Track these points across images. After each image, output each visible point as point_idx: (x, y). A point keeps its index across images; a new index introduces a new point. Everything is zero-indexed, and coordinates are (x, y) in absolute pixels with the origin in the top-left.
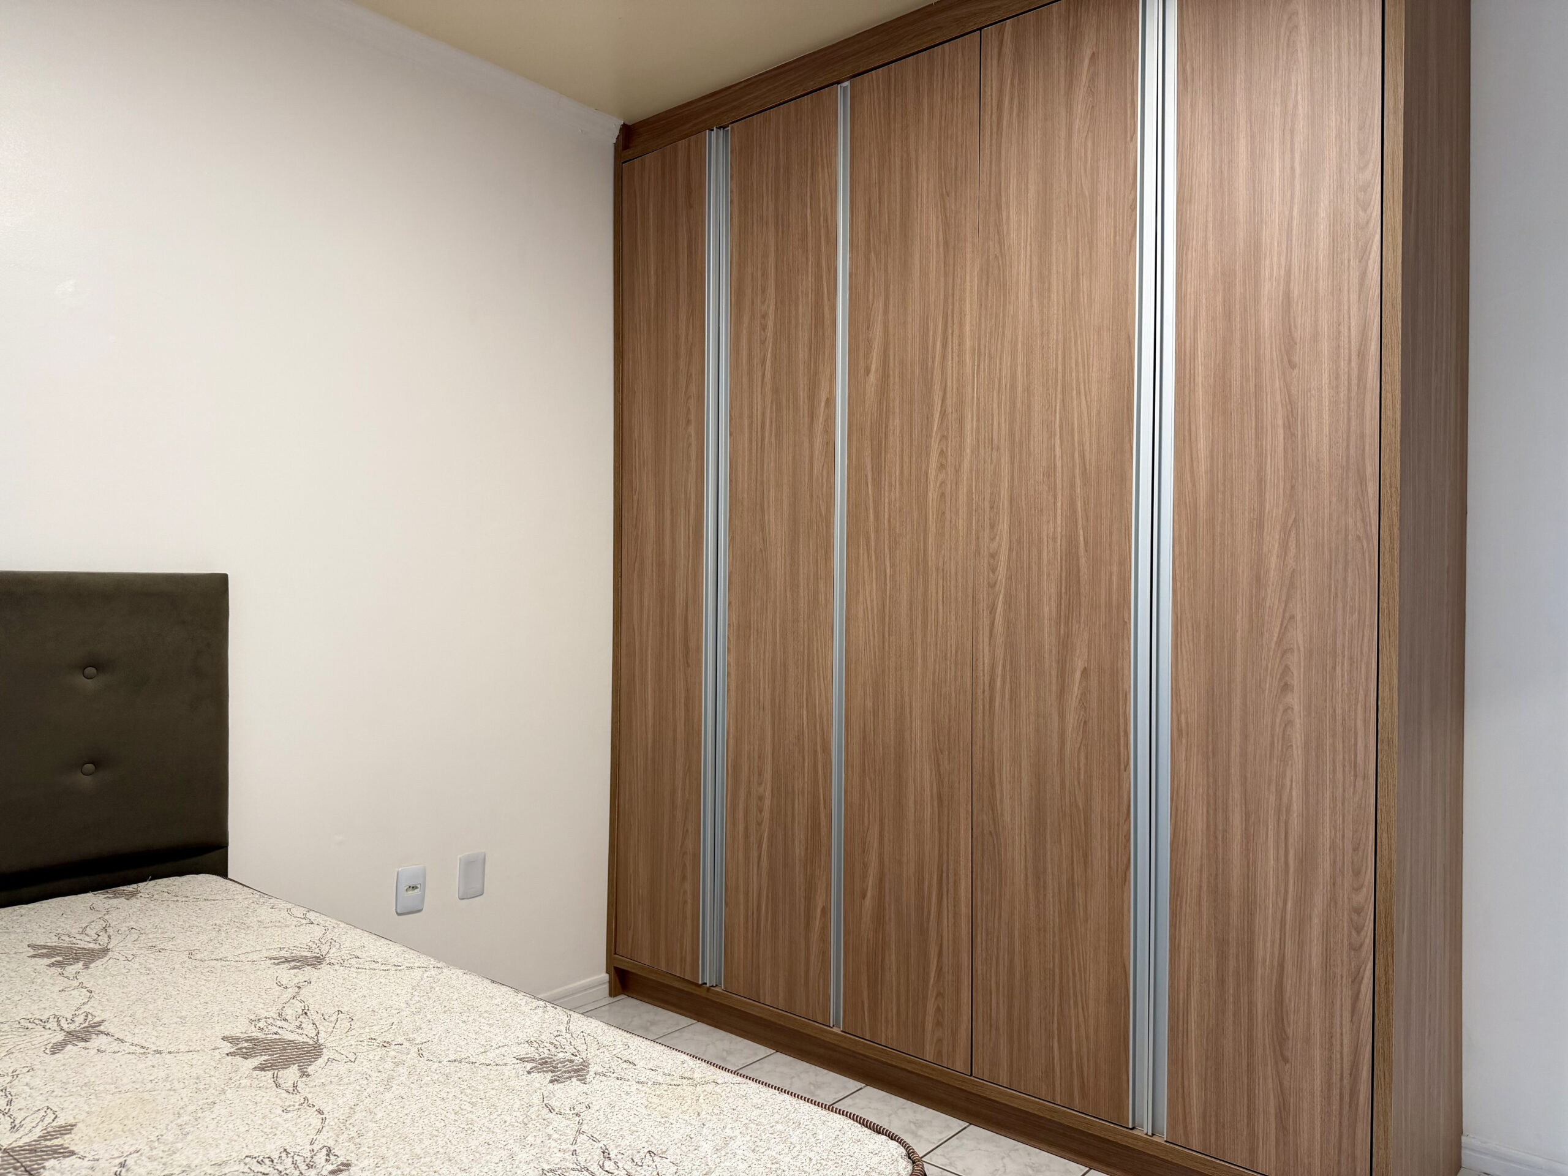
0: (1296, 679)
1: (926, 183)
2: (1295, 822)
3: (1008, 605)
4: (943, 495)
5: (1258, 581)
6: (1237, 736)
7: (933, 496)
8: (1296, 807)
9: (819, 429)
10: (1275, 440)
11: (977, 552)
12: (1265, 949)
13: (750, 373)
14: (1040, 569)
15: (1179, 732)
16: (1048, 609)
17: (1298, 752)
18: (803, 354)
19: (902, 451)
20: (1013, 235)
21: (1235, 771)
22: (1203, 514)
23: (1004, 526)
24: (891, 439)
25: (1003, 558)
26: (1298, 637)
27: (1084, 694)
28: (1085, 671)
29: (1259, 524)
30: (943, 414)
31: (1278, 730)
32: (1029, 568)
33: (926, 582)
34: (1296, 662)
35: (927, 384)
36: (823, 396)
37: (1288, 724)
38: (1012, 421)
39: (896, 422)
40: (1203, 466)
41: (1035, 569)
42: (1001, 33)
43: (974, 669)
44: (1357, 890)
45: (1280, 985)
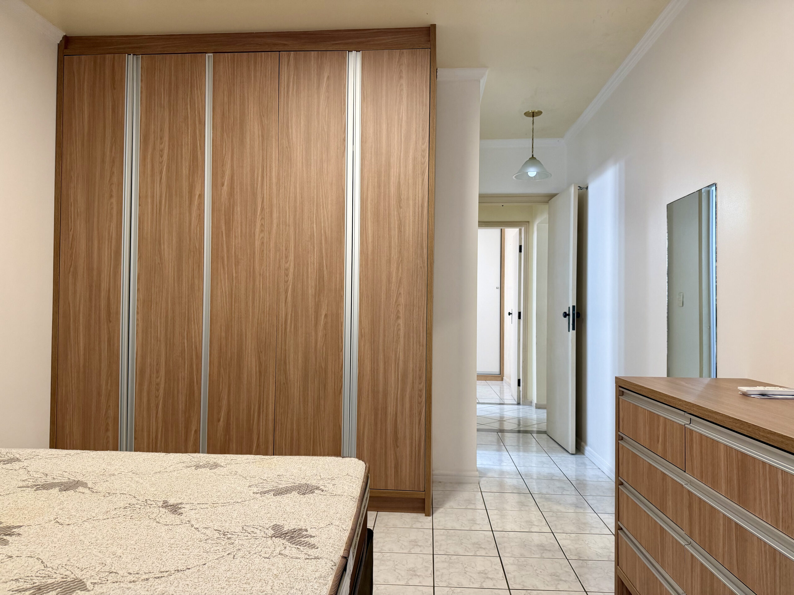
0: (401, 315)
1: (252, 110)
2: (401, 363)
3: (294, 290)
4: (263, 243)
5: (389, 281)
6: (381, 335)
7: (257, 243)
8: (401, 358)
9: (195, 208)
10: (395, 233)
11: (279, 267)
12: (391, 409)
13: (153, 175)
14: (307, 275)
15: (361, 335)
16: (311, 291)
17: (402, 340)
18: (185, 171)
19: (241, 223)
20: (294, 140)
21: (381, 348)
22: (370, 257)
23: (291, 257)
24: (235, 216)
25: (291, 270)
26: (402, 300)
27: (326, 324)
28: (326, 316)
29: (389, 261)
30: (262, 209)
31: (395, 332)
32: (303, 275)
33: (254, 281)
34: (401, 309)
35: (254, 194)
36: (197, 193)
37: (399, 330)
38: (295, 216)
39: (238, 209)
40: (370, 240)
41: (305, 275)
42: (289, 56)
43: (277, 317)
44: (420, 383)
45: (396, 420)
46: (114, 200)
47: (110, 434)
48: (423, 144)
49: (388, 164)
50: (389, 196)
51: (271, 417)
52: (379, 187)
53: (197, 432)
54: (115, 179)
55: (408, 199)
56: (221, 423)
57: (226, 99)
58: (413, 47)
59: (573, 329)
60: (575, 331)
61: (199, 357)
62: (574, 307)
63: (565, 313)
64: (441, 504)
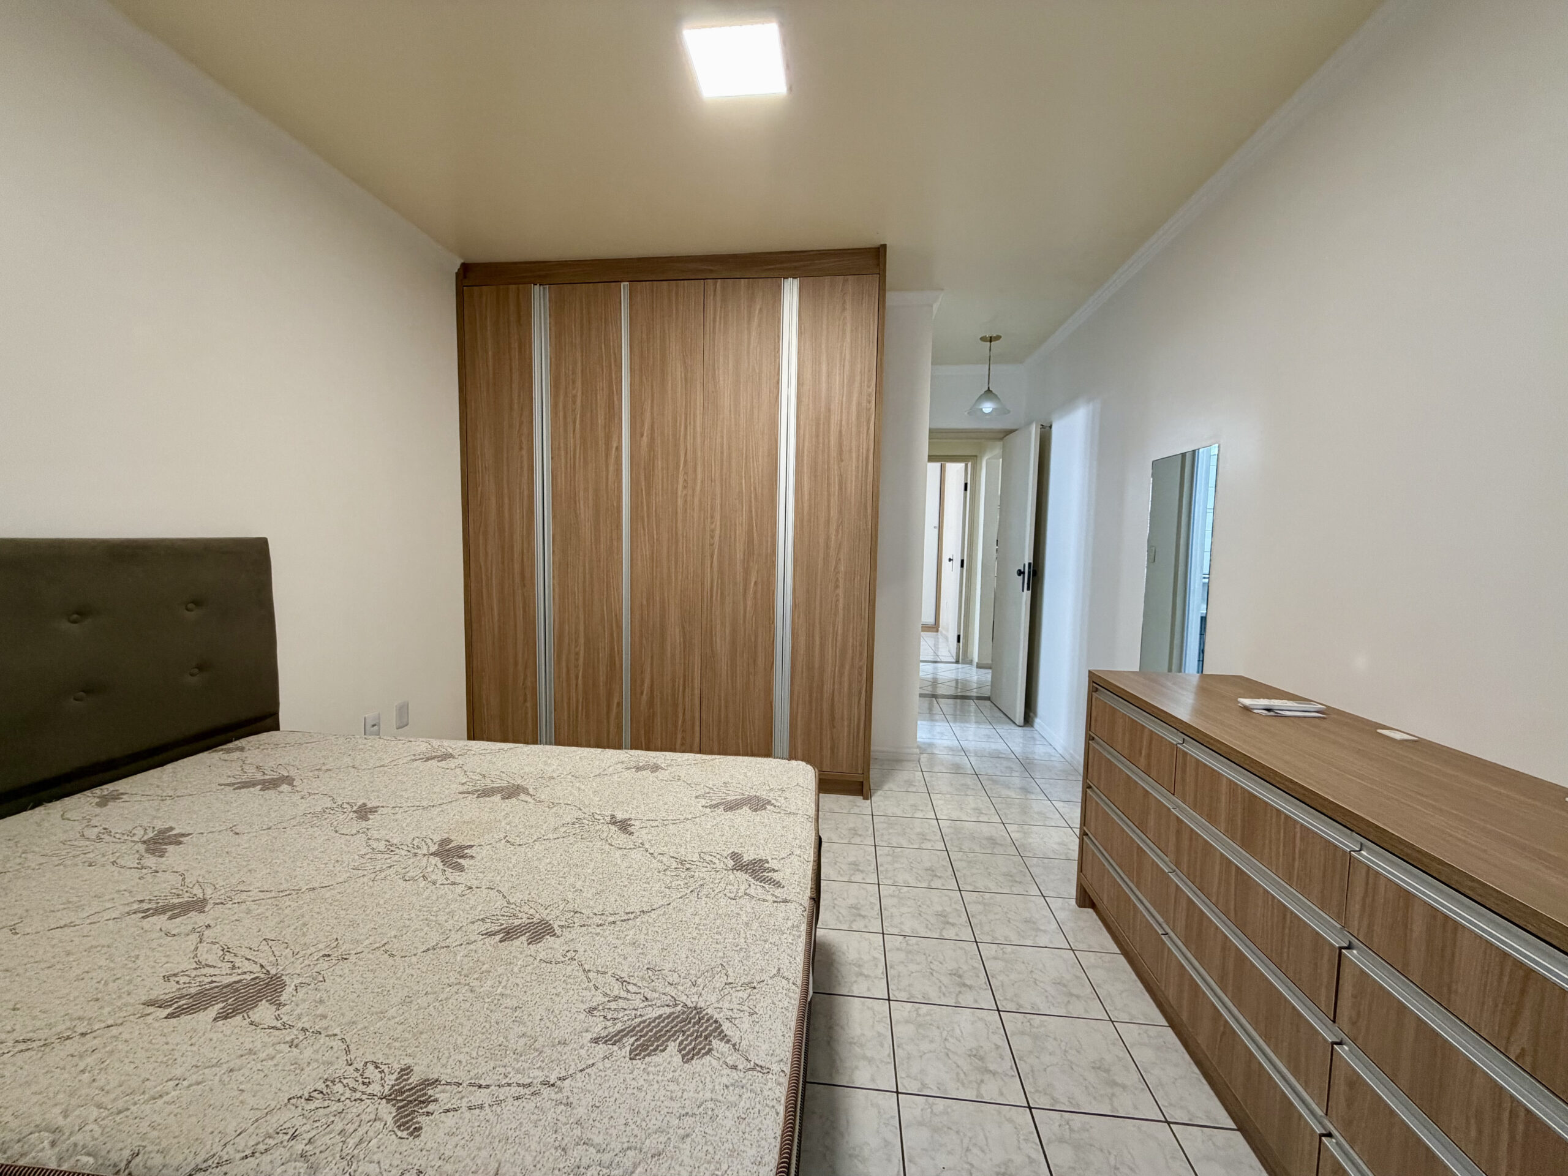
0: (841, 584)
1: (674, 349)
2: (839, 638)
3: (720, 554)
4: (686, 501)
5: (827, 546)
6: (818, 608)
7: (680, 502)
8: (840, 632)
9: (612, 460)
10: (835, 489)
11: (704, 528)
12: (828, 688)
13: (565, 425)
14: (735, 538)
15: (795, 606)
16: (739, 556)
17: (841, 612)
18: (601, 421)
19: (663, 478)
20: (722, 382)
21: (817, 621)
22: (806, 518)
23: (718, 517)
24: (656, 471)
25: (717, 532)
26: (842, 568)
27: (755, 593)
28: (756, 583)
29: (828, 522)
30: (686, 462)
31: (834, 604)
32: (730, 537)
33: (677, 543)
34: (841, 576)
35: (676, 445)
36: (615, 445)
37: (838, 600)
38: (722, 469)
39: (659, 463)
40: (806, 497)
41: (733, 537)
42: (715, 284)
43: (703, 584)
44: (860, 661)
45: (833, 699)
46: (524, 452)
47: (529, 704)
48: (869, 387)
49: (829, 410)
50: (829, 447)
51: (697, 692)
52: (817, 436)
53: (619, 704)
54: (525, 430)
55: (850, 451)
56: (644, 697)
57: (644, 336)
58: (858, 272)
59: (1028, 589)
60: (1030, 592)
61: (620, 627)
62: (1030, 564)
63: (1020, 570)
64: (880, 786)
